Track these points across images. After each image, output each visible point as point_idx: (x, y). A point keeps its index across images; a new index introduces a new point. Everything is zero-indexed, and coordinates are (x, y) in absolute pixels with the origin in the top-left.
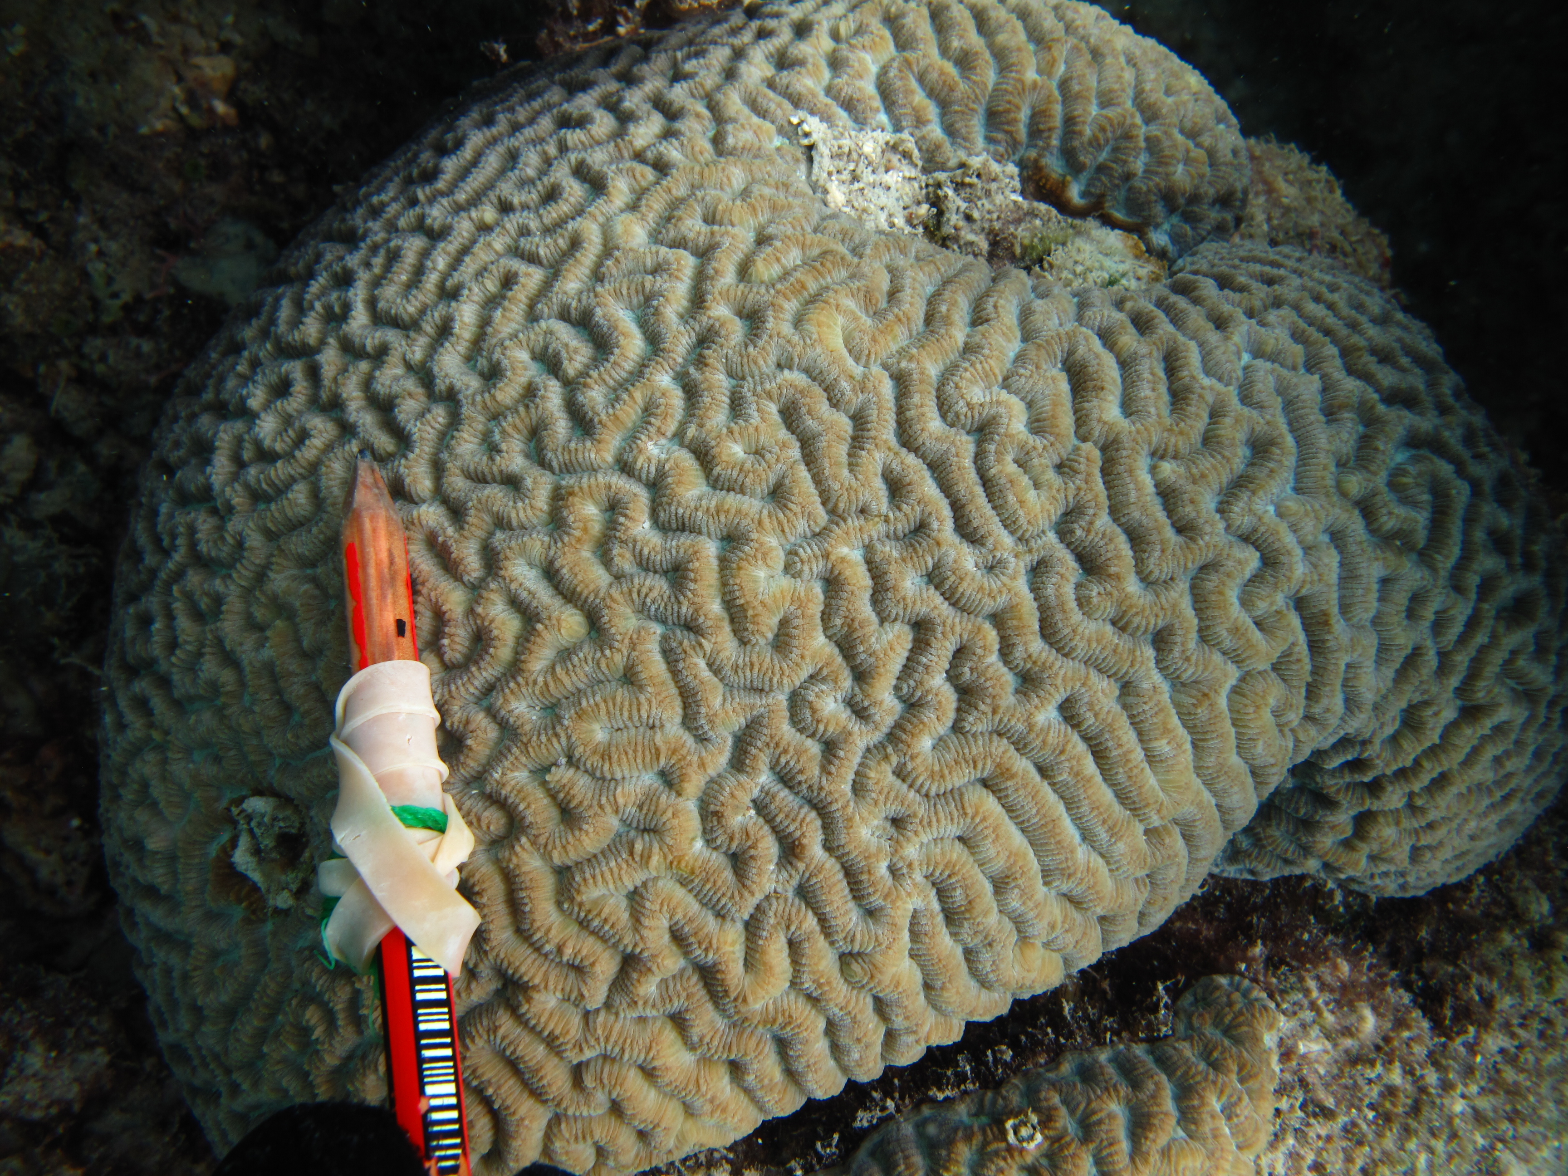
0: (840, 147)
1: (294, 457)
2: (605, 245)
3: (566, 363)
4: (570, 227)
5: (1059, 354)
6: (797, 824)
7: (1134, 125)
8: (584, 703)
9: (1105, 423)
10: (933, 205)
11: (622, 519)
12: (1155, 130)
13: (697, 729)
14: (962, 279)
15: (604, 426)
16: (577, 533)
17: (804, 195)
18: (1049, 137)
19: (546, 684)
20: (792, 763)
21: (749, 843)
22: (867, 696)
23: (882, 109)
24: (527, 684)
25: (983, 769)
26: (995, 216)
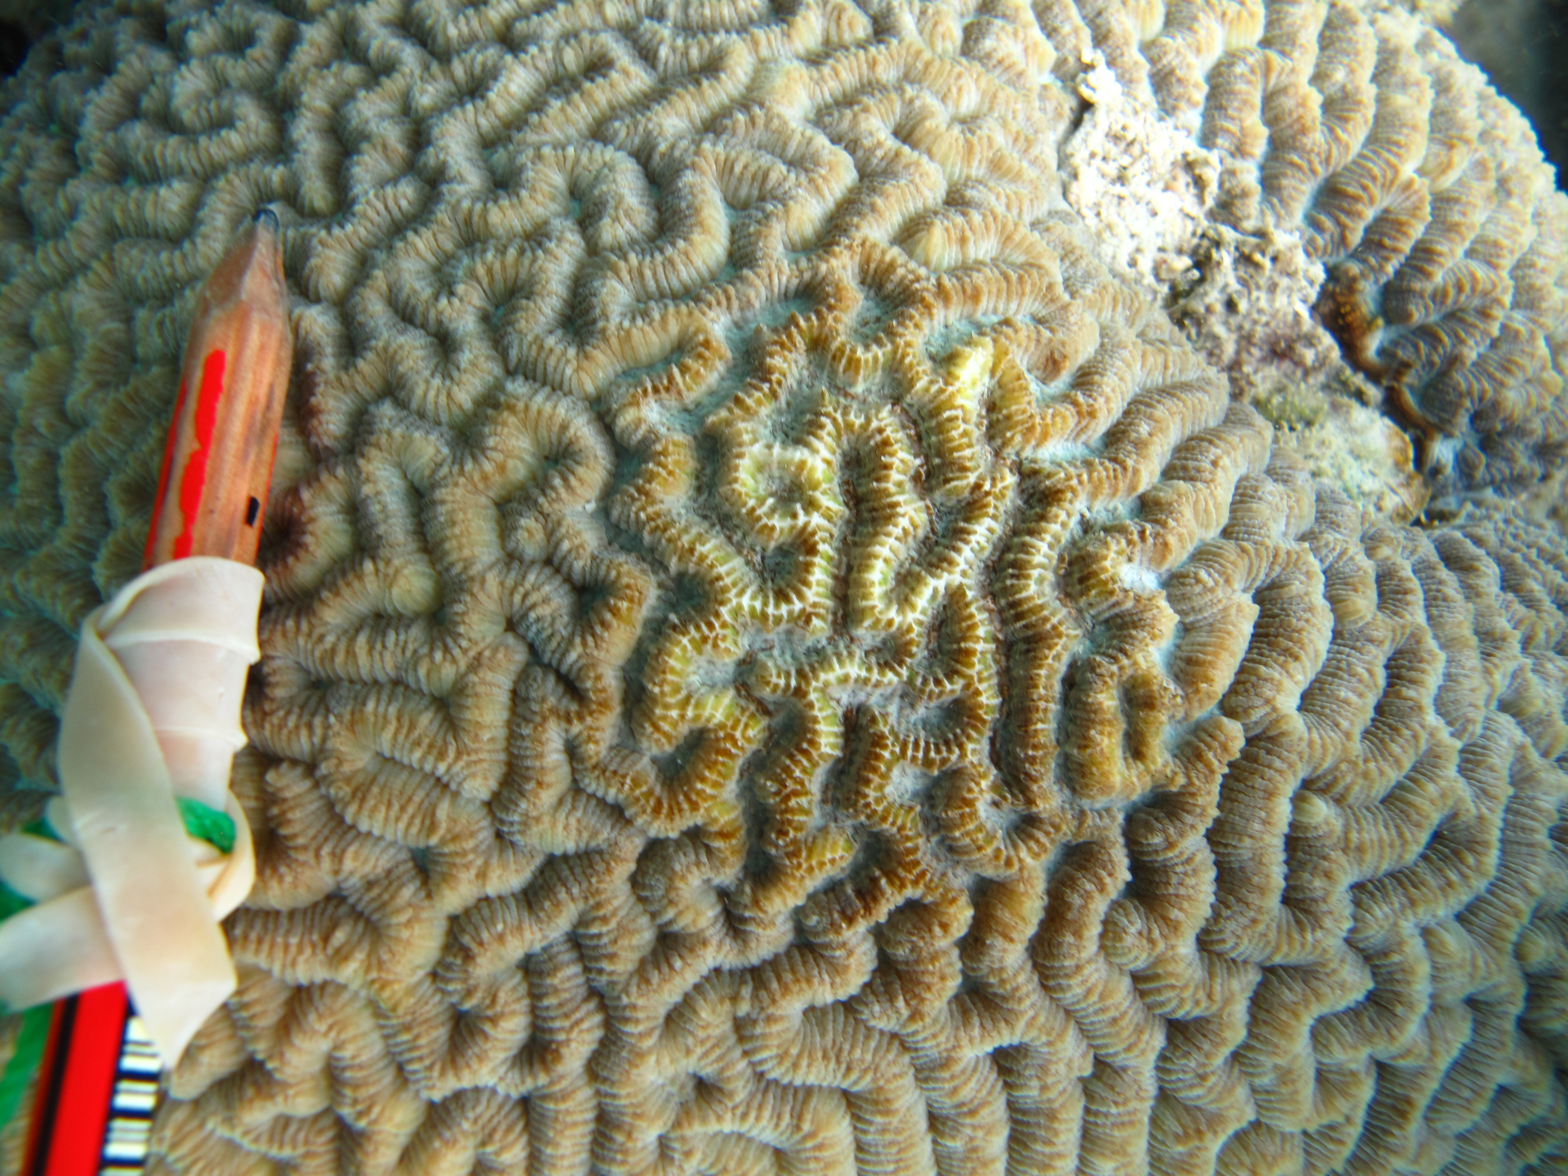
0: (1124, 128)
1: (196, 142)
2: (750, 89)
3: (606, 221)
4: (717, 40)
5: (1262, 576)
6: (567, 1023)
7: (1498, 302)
8: (371, 706)
9: (1274, 709)
10: (1198, 265)
11: (557, 482)
12: (1519, 321)
13: (502, 822)
14: (1187, 397)
15: (606, 339)
16: (488, 467)
17: (1044, 168)
18: (1387, 259)
19: (333, 651)
20: (605, 940)
21: (490, 1013)
22: (756, 903)
23: (1201, 108)
24: (309, 635)
25: (855, 1083)
26: (1264, 319)
